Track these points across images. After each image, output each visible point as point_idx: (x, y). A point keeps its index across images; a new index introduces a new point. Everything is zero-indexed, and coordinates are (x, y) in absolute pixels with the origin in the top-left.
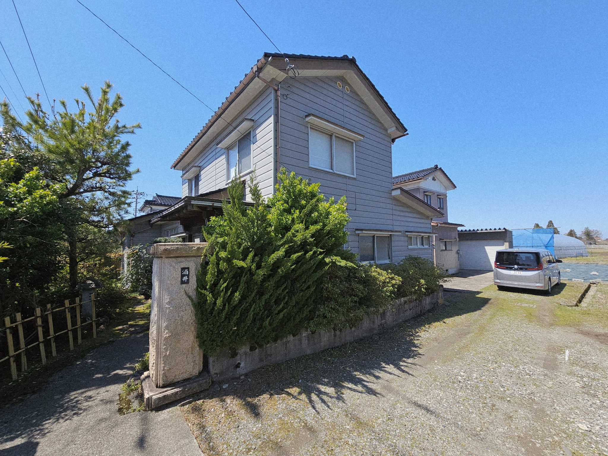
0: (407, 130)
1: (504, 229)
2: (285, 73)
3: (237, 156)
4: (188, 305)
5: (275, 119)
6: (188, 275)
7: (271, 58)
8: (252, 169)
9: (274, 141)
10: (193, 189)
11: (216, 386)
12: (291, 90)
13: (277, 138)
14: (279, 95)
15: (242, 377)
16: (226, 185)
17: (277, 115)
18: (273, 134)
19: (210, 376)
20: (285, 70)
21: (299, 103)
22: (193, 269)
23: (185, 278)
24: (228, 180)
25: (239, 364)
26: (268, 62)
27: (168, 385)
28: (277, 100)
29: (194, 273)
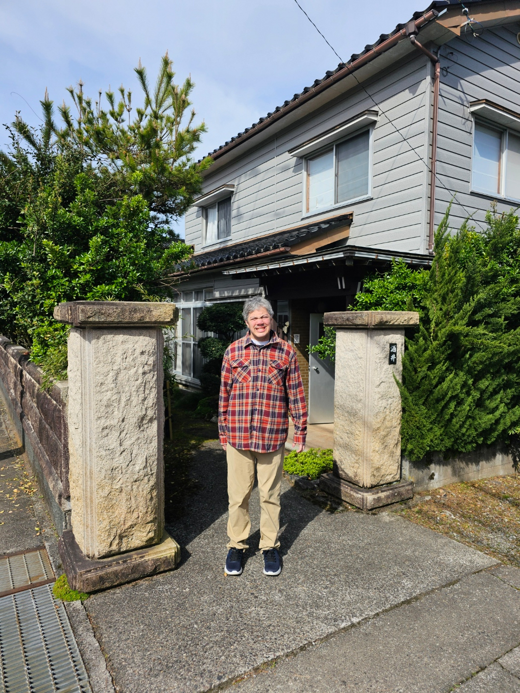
2: (457, 32)
3: (332, 172)
4: (396, 391)
5: (430, 112)
6: (395, 354)
7: (445, 10)
8: (370, 195)
9: (428, 150)
10: (214, 223)
11: (418, 497)
12: (454, 58)
13: (433, 144)
14: (438, 70)
15: (441, 491)
16: (302, 219)
17: (434, 105)
18: (425, 139)
19: (412, 483)
20: (456, 27)
21: (462, 81)
22: (399, 346)
23: (393, 357)
24: (308, 209)
25: (433, 474)
26: (437, 18)
27: (376, 486)
28: (434, 79)
29: (400, 351)
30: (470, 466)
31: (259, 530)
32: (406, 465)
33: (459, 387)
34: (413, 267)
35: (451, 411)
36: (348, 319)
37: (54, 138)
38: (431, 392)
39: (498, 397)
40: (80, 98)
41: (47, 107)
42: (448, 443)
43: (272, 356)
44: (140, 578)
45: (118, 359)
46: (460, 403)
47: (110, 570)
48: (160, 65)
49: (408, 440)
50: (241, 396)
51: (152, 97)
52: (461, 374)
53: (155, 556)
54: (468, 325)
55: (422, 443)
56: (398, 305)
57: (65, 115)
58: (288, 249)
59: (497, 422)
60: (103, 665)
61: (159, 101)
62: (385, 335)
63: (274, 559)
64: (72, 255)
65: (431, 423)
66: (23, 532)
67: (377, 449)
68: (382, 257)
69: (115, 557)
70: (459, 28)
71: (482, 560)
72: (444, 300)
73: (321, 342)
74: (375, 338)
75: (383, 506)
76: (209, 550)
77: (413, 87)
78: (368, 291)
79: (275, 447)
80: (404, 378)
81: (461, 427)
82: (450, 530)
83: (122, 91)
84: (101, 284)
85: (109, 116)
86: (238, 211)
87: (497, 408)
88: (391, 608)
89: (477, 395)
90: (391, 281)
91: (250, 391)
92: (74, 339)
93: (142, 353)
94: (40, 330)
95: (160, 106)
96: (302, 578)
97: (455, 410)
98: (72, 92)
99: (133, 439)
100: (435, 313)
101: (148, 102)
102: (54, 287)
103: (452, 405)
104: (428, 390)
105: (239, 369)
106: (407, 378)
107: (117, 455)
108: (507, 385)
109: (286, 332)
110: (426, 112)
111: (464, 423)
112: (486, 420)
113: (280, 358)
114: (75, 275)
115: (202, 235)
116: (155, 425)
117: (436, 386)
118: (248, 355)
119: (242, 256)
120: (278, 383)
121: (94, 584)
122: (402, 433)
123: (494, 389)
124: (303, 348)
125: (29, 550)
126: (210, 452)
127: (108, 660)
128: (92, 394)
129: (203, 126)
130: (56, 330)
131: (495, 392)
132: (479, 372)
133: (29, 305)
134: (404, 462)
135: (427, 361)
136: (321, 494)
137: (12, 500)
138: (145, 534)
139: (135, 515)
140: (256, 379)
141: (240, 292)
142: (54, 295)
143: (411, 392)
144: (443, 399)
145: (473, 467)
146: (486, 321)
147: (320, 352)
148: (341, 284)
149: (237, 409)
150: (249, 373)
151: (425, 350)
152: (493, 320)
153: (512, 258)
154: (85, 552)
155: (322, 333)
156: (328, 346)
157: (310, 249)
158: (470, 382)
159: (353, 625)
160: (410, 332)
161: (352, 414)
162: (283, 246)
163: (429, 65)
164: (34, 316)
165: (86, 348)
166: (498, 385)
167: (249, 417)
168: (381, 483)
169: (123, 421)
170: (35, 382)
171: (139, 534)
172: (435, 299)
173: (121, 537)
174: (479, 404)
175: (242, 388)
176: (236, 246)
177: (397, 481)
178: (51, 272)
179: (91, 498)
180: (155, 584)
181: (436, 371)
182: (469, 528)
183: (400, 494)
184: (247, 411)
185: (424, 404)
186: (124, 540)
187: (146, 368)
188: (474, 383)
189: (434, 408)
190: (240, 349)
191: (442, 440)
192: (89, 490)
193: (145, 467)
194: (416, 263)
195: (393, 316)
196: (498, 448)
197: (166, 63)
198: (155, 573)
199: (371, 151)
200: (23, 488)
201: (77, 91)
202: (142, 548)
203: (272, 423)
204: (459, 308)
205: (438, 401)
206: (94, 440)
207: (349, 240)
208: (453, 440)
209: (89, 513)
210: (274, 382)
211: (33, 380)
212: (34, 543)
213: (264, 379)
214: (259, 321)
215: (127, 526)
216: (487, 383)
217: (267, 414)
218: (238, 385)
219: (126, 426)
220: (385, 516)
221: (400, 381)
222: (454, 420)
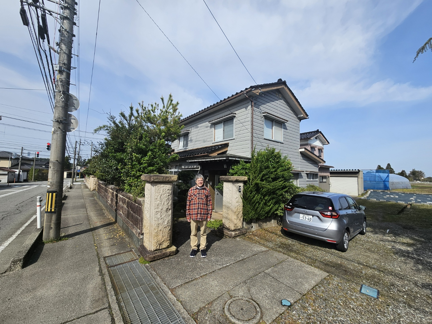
0: (308, 116)
1: (358, 170)
2: (258, 94)
3: (222, 129)
4: (241, 200)
5: (251, 116)
6: (241, 189)
7: (254, 89)
8: (234, 138)
9: (251, 126)
10: (182, 142)
11: (248, 233)
12: (257, 100)
13: (252, 125)
14: (253, 104)
15: (255, 231)
16: (213, 143)
17: (252, 114)
18: (250, 123)
19: (246, 229)
20: (258, 92)
21: (260, 107)
22: (242, 187)
23: (240, 190)
24: (214, 141)
25: (253, 226)
26: (252, 90)
27: (235, 230)
28: (252, 106)
29: (242, 188)
30: (264, 223)
31: (200, 244)
32: (244, 223)
33: (259, 199)
34: (246, 162)
35: (257, 206)
36: (227, 179)
37: (133, 118)
38: (251, 201)
39: (271, 202)
40: (142, 106)
41: (132, 108)
42: (256, 216)
43: (203, 192)
44: (165, 257)
45: (161, 192)
46: (260, 204)
47: (157, 254)
48: (168, 97)
49: (245, 215)
50: (194, 204)
51: (166, 106)
52: (260, 195)
53: (169, 251)
54: (260, 181)
55: (249, 216)
56: (242, 174)
57: (137, 111)
58: (208, 154)
59: (271, 209)
60: (159, 278)
61: (168, 107)
62: (238, 183)
63: (204, 252)
64: (141, 158)
65: (251, 210)
66: (124, 247)
67: (235, 218)
68: (237, 159)
69: (158, 251)
70: (258, 93)
71: (264, 249)
72: (254, 173)
73: (219, 185)
74: (235, 184)
75: (237, 236)
76: (185, 250)
77: (246, 108)
78: (233, 169)
79: (204, 219)
80: (243, 196)
81: (260, 211)
82: (256, 242)
83: (156, 104)
84: (150, 167)
85: (151, 111)
86: (191, 139)
87: (271, 205)
88: (238, 262)
89: (264, 201)
90: (240, 167)
91: (197, 202)
92: (148, 186)
93: (168, 190)
94: (130, 181)
95: (168, 109)
96: (213, 255)
97: (258, 206)
98: (140, 104)
99: (165, 215)
100: (251, 178)
101: (164, 107)
102: (135, 168)
103: (257, 204)
104: (250, 200)
105: (194, 196)
106: (244, 196)
107: (160, 220)
108: (273, 198)
109: (207, 181)
110: (250, 115)
111: (261, 210)
112: (267, 209)
113: (206, 192)
114: (142, 164)
115: (177, 145)
116: (171, 211)
117: (252, 199)
118: (196, 191)
119: (193, 155)
120: (205, 200)
121: (152, 258)
122: (243, 213)
123: (269, 199)
124: (213, 186)
125: (127, 252)
126: (182, 222)
127: (160, 277)
128: (153, 202)
129: (181, 115)
130: (135, 181)
131: (270, 200)
132: (264, 194)
133: (127, 173)
134: (244, 222)
135: (250, 191)
136: (219, 233)
137: (117, 238)
138: (167, 244)
139: (164, 238)
140: (199, 199)
141: (191, 167)
142: (135, 170)
143: (245, 201)
144: (254, 203)
145: (265, 224)
146: (266, 179)
147: (219, 188)
148: (225, 167)
149: (193, 208)
150: (197, 197)
151: (249, 188)
152: (268, 179)
153: (274, 160)
154: (149, 249)
155: (219, 182)
156: (221, 186)
157: (215, 154)
158: (262, 197)
159: (227, 266)
160: (245, 182)
161: (228, 208)
162: (206, 153)
163: (250, 102)
164: (128, 177)
165: (152, 188)
166: (270, 198)
167: (197, 210)
168: (237, 229)
169: (162, 210)
170: (126, 198)
171: (165, 244)
172: (252, 173)
173: (160, 245)
174: (265, 204)
175: (194, 202)
176: (190, 150)
177: (241, 228)
178: (134, 163)
179: (152, 233)
180: (170, 259)
181: (252, 194)
182: (262, 241)
183: (242, 232)
184: (196, 208)
185: (249, 204)
186: (161, 246)
187: (169, 194)
188: (263, 198)
189: (252, 205)
190: (194, 190)
191: (255, 215)
192: (151, 230)
193: (168, 224)
194: (247, 161)
195: (240, 178)
196: (272, 218)
197: (171, 96)
198: (170, 255)
199: (234, 125)
200: (120, 234)
201: (141, 104)
202: (166, 248)
203: (204, 212)
204: (258, 175)
205: (253, 203)
206: (153, 215)
207: (228, 151)
208: (258, 215)
209: (151, 237)
210: (204, 199)
211: (124, 198)
212: (129, 250)
213: (201, 199)
214: (200, 182)
215: (162, 241)
216: (267, 198)
217: (202, 209)
218: (193, 201)
219: (163, 211)
220: (238, 239)
221: (242, 197)
222: (258, 209)
